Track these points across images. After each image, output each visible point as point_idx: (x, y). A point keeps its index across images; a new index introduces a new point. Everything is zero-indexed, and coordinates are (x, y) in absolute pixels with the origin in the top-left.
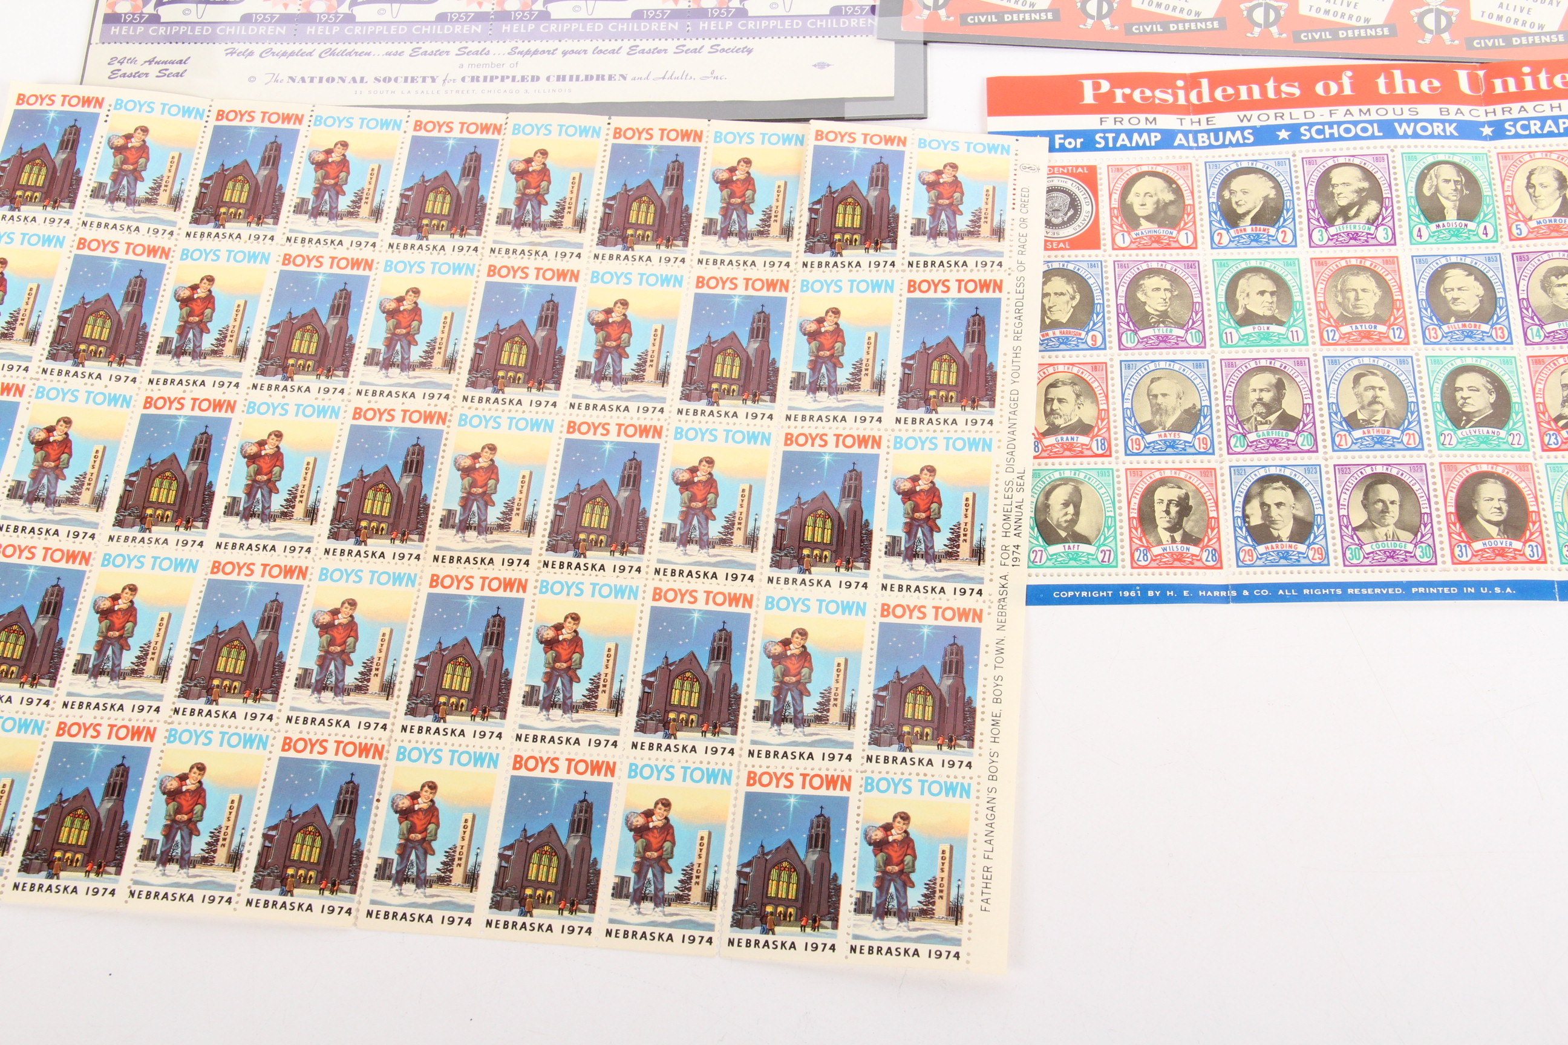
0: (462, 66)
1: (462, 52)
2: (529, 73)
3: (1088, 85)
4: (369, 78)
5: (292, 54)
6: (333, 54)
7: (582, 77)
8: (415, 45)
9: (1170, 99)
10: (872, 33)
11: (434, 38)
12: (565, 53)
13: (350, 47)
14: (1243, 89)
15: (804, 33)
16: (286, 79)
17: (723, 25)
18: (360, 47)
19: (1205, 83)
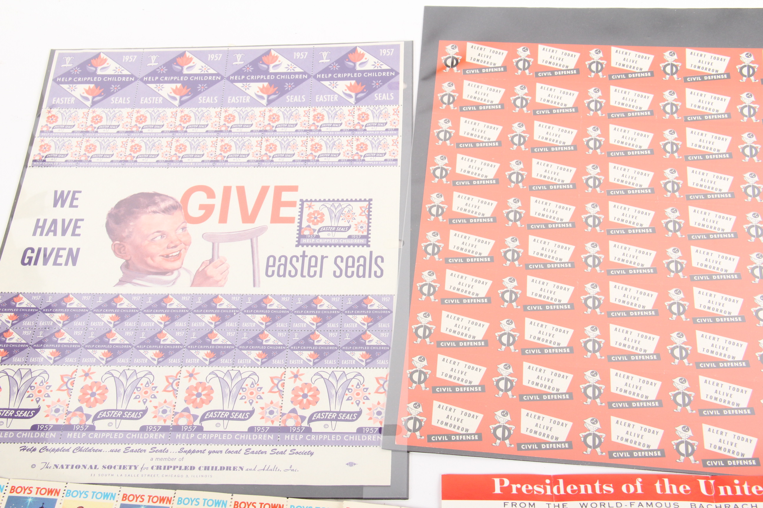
0: (152, 459)
1: (153, 450)
2: (189, 465)
3: (497, 481)
4: (100, 466)
5: (58, 450)
6: (81, 450)
7: (219, 468)
8: (127, 445)
9: (542, 491)
10: (379, 445)
11: (138, 441)
12: (210, 452)
13: (90, 446)
14: (582, 487)
15: (342, 443)
16: (53, 466)
17: (298, 437)
18: (96, 446)
19: (561, 481)
